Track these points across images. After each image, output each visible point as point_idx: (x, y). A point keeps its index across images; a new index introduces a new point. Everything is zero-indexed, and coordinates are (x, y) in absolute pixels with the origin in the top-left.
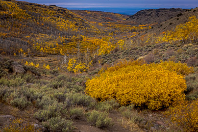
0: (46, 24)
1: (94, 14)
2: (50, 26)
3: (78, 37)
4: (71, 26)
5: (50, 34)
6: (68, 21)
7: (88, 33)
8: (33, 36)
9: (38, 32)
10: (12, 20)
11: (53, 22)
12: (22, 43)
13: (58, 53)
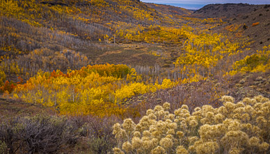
0: (124, 13)
1: (162, 7)
2: (127, 14)
3: (155, 27)
4: (147, 16)
5: (128, 22)
6: (143, 11)
7: (163, 23)
8: (113, 23)
9: (117, 20)
10: (92, 7)
11: (130, 11)
12: (104, 29)
13: (143, 41)
